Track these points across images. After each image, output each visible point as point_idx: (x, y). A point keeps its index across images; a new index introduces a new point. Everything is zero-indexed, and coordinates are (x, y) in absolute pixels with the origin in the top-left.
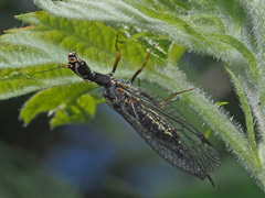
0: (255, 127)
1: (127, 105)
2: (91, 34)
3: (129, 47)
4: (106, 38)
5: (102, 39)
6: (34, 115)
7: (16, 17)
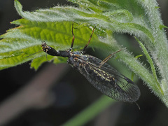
0: (157, 71)
1: (81, 67)
2: (57, 25)
3: (81, 30)
4: (67, 26)
5: (64, 28)
6: (39, 65)
7: (11, 23)
